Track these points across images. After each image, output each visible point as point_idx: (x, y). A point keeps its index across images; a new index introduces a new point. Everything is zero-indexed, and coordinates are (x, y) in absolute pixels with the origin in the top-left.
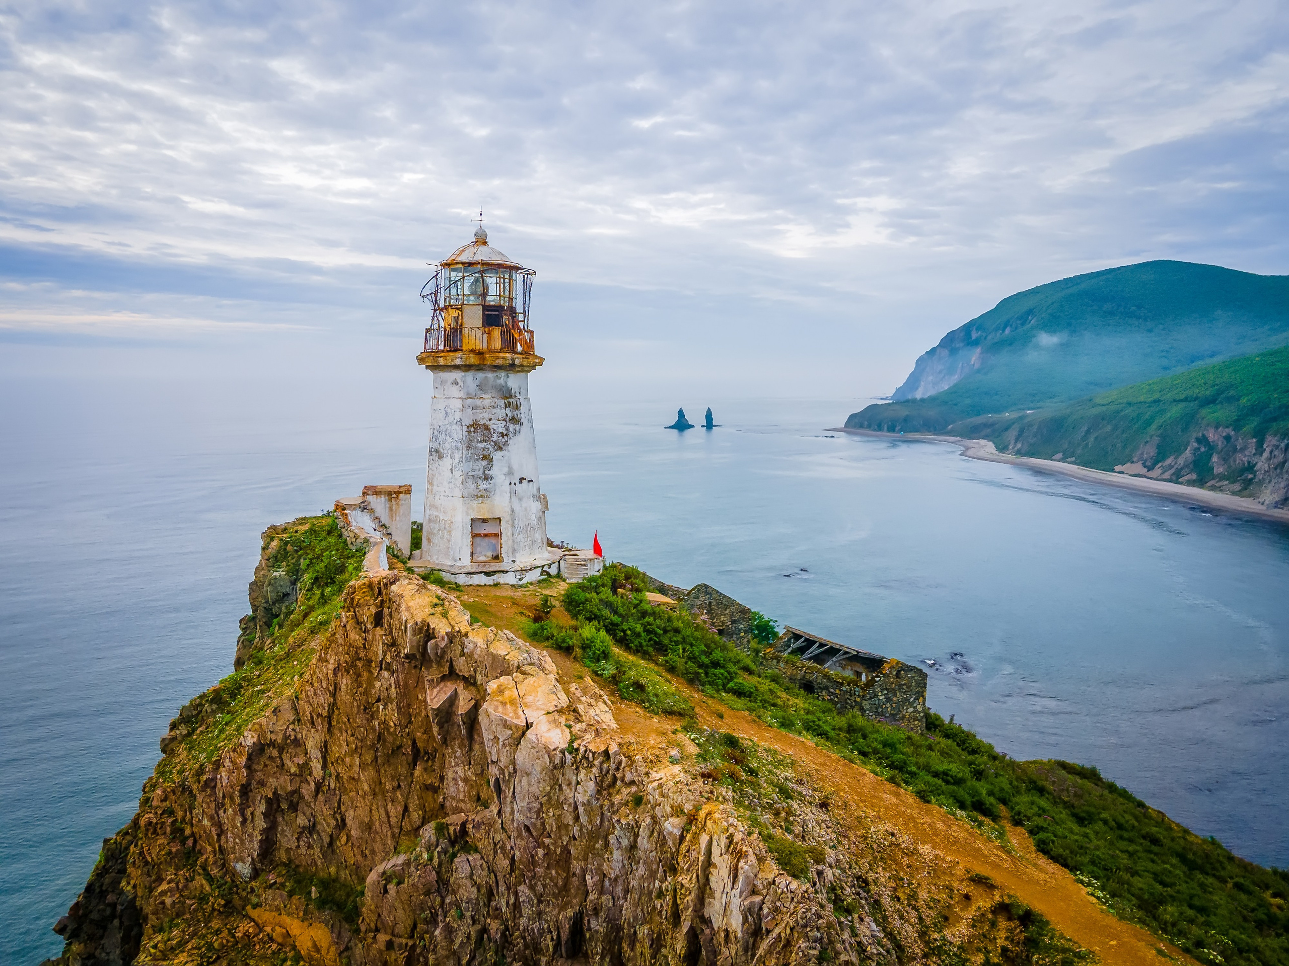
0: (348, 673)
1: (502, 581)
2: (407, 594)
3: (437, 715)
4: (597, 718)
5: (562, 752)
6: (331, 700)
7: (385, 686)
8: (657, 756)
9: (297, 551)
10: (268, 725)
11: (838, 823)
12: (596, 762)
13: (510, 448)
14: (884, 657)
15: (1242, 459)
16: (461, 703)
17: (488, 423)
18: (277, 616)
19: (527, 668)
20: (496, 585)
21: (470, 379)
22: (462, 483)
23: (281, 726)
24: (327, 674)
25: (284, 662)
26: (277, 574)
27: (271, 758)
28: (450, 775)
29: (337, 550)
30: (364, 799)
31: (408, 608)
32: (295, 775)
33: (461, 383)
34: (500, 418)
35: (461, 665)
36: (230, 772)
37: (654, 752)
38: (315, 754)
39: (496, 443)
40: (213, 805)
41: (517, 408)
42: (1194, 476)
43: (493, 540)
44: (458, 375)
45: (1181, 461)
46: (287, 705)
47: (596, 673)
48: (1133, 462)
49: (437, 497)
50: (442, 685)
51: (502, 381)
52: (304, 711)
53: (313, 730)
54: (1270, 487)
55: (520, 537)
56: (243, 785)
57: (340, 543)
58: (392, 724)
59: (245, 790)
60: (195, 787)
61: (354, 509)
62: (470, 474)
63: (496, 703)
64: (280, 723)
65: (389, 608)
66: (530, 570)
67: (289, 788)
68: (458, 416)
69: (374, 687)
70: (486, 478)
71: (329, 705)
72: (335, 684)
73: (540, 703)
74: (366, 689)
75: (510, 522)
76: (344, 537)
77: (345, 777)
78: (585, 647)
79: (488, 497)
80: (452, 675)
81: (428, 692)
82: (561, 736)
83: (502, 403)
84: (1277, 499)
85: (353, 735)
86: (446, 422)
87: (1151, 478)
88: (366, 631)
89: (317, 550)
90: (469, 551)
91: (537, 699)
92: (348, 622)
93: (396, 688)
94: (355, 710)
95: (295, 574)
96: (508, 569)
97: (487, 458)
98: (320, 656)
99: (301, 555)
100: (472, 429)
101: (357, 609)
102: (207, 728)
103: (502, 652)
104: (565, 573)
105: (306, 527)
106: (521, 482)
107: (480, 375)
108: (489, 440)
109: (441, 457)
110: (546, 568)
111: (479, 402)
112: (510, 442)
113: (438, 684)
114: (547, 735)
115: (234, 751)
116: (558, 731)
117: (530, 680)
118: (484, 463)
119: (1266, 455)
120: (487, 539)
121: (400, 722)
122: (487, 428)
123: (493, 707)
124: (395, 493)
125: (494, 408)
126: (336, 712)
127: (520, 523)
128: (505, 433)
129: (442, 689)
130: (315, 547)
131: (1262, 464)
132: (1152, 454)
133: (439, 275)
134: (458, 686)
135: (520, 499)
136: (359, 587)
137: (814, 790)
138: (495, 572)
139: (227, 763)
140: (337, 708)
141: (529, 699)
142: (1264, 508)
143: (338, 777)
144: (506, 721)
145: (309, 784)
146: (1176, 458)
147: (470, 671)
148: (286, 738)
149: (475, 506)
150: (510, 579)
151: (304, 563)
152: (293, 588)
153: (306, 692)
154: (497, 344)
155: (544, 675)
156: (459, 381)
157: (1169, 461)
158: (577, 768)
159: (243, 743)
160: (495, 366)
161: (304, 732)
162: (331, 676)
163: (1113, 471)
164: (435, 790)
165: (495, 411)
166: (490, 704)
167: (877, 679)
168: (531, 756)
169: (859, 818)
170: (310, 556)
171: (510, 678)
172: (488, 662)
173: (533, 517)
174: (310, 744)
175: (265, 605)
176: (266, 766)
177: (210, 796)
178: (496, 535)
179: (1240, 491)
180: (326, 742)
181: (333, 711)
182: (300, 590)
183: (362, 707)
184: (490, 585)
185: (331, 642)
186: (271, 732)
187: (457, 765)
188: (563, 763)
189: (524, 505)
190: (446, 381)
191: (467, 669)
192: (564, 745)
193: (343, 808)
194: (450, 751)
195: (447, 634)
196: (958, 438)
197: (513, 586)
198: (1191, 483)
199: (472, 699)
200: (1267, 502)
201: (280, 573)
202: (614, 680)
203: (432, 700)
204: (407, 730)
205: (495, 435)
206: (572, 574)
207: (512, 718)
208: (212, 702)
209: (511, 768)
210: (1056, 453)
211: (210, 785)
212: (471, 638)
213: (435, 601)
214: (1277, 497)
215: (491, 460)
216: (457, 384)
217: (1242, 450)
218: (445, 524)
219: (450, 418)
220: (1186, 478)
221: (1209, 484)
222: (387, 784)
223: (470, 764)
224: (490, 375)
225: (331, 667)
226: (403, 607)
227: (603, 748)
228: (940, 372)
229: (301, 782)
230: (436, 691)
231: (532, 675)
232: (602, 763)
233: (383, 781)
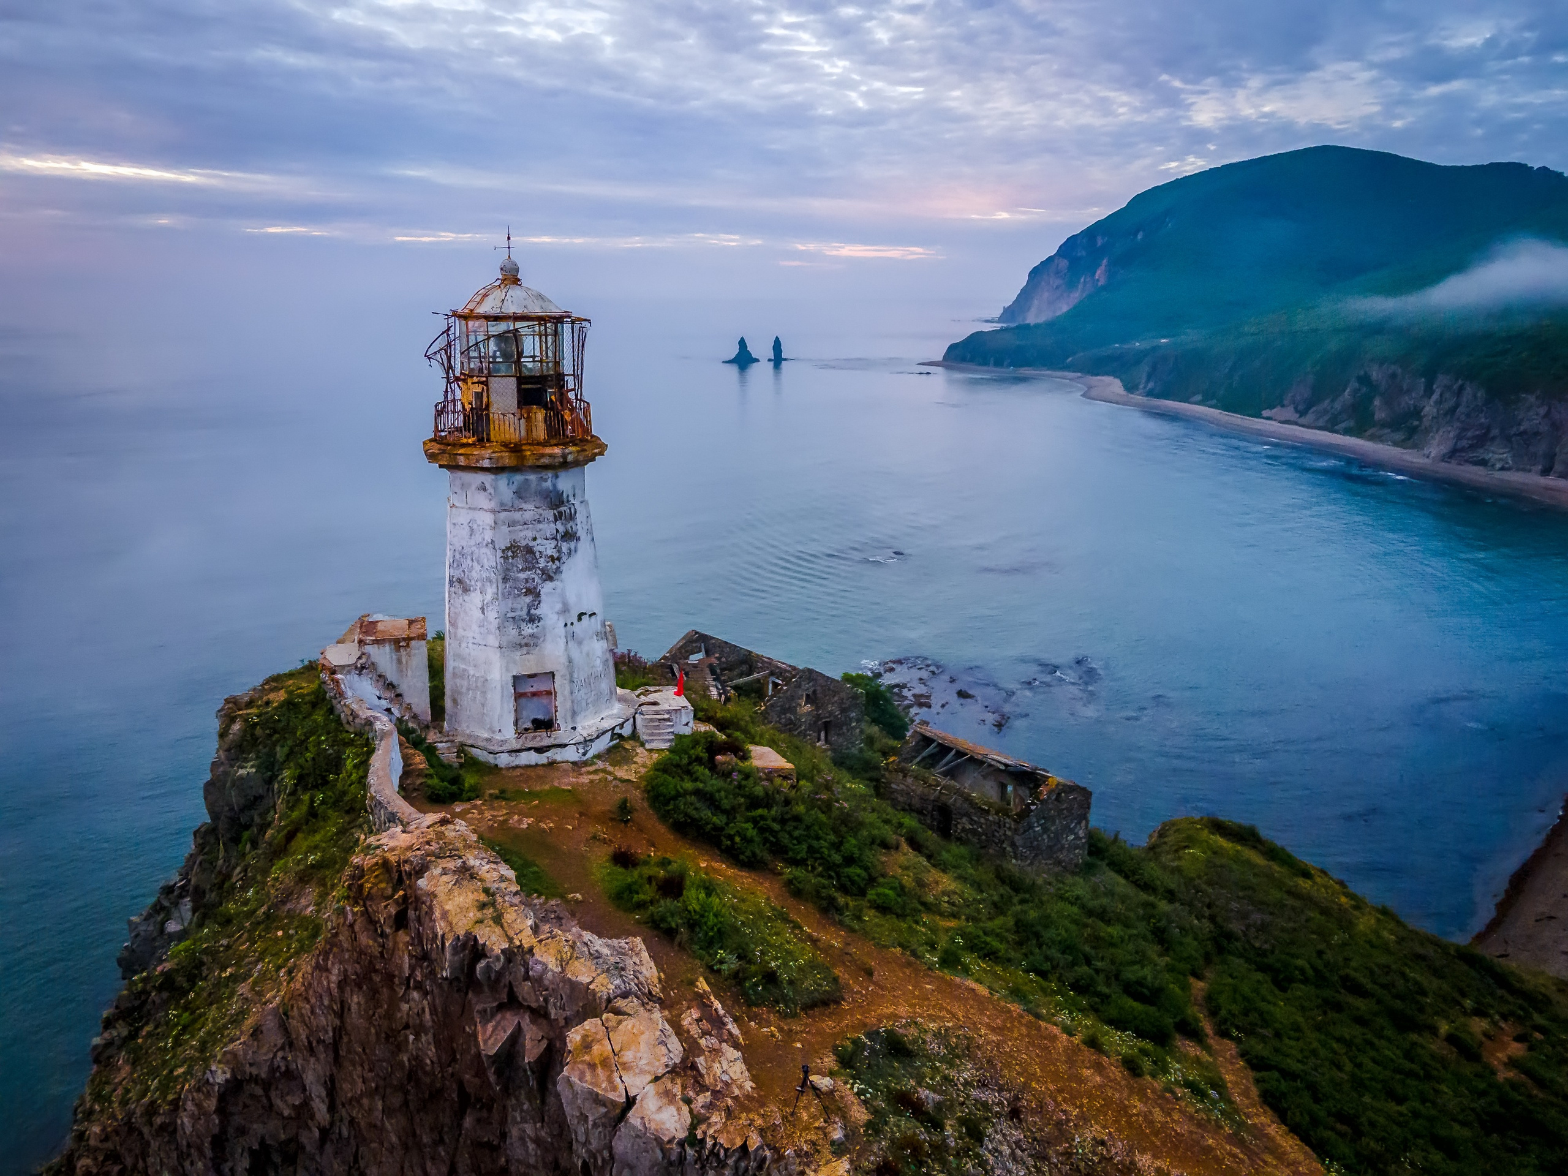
0: (360, 988)
1: (559, 758)
2: (441, 890)
3: (493, 1063)
4: (725, 1078)
5: (681, 1144)
6: (337, 1022)
7: (416, 1011)
8: (814, 1143)
9: (270, 735)
10: (245, 1054)
11: (1035, 1139)
12: (731, 1162)
13: (563, 576)
14: (1037, 769)
15: (1407, 401)
16: (528, 1044)
17: (531, 544)
18: (247, 827)
19: (620, 1003)
20: (552, 764)
21: (504, 486)
22: (499, 628)
23: (265, 1054)
24: (329, 988)
25: (262, 926)
26: (242, 772)
27: (252, 1096)
28: (515, 1132)
29: (328, 733)
30: (392, 1153)
31: (445, 914)
32: (290, 1118)
33: (490, 490)
34: (548, 536)
35: (525, 990)
36: (195, 1119)
37: (809, 1137)
38: (317, 1091)
39: (544, 571)
40: (174, 1155)
41: (572, 517)
42: (1351, 423)
43: (544, 700)
44: (487, 479)
45: (1338, 405)
46: (271, 1023)
47: (711, 968)
48: (1283, 406)
49: (464, 645)
50: (499, 1017)
51: (548, 484)
52: (298, 1035)
53: (312, 1060)
54: (1437, 437)
55: (581, 695)
56: (214, 1137)
57: (332, 721)
58: (428, 1062)
59: (219, 1142)
60: (146, 1130)
61: (349, 672)
62: (510, 615)
63: (580, 1066)
64: (264, 1050)
65: (416, 910)
66: (598, 737)
67: (283, 1137)
68: (488, 536)
69: (399, 1010)
70: (532, 619)
71: (334, 1030)
72: (342, 1002)
73: (643, 1062)
74: (387, 1011)
75: (568, 677)
76: (337, 712)
77: (362, 1124)
78: (693, 925)
79: (535, 645)
80: (512, 1003)
81: (479, 1027)
82: (676, 1118)
83: (550, 514)
84: (1445, 451)
85: (371, 1070)
86: (472, 543)
87: (1303, 426)
88: (383, 935)
89: (298, 733)
90: (512, 719)
91: (639, 1055)
92: (355, 921)
93: (431, 1014)
94: (373, 1038)
95: (270, 770)
96: (566, 741)
97: (534, 593)
98: (317, 963)
99: (278, 741)
100: (510, 554)
101: (368, 903)
102: (156, 1027)
103: (585, 979)
104: (643, 733)
105: (281, 696)
106: (580, 619)
107: (519, 478)
108: (534, 567)
109: (466, 590)
110: (617, 730)
111: (517, 516)
112: (564, 568)
113: (493, 1016)
114: (658, 1117)
115: (199, 1090)
116: (672, 1110)
117: (628, 1024)
118: (528, 599)
119: (1435, 397)
120: (535, 699)
121: (439, 1058)
122: (530, 550)
123: (577, 1073)
124: (404, 639)
125: (539, 522)
126: (345, 1039)
127: (580, 676)
128: (556, 555)
129: (498, 1023)
130: (295, 729)
131: (1429, 408)
132: (1306, 396)
133: (452, 329)
134: (523, 1018)
135: (580, 643)
136: (369, 869)
137: (1000, 1090)
138: (548, 748)
139: (190, 1105)
140: (347, 1034)
141: (628, 1056)
142: (1426, 461)
143: (352, 1122)
144: (597, 1094)
145: (310, 1129)
146: (1333, 401)
147: (538, 1000)
148: (273, 1070)
149: (517, 658)
150: (571, 754)
151: (280, 752)
152: (268, 789)
153: (299, 1009)
154: (541, 433)
155: (647, 1014)
156: (488, 486)
157: (1326, 403)
158: (703, 1167)
159: (211, 1080)
160: (539, 467)
161: (300, 1062)
162: (335, 992)
163: (1259, 416)
164: (494, 1149)
165: (541, 526)
166: (573, 1069)
167: (1033, 807)
168: (636, 1147)
169: (1059, 1124)
170: (290, 743)
171: (597, 1021)
172: (565, 991)
173: (598, 662)
174: (309, 1078)
175: (228, 814)
176: (245, 1106)
177: (169, 1142)
178: (549, 693)
179: (1403, 441)
180: (332, 1078)
181: (341, 1037)
182: (279, 792)
183: (383, 1035)
184: (543, 765)
185: (332, 945)
186: (251, 1065)
187: (524, 1120)
188: (682, 1158)
189: (585, 648)
190: (469, 485)
191: (534, 998)
192: (682, 1135)
193: (362, 1164)
194: (514, 1101)
195: (503, 951)
196: (1079, 374)
197: (574, 763)
198: (1347, 432)
199: (543, 1037)
200: (1432, 455)
201: (247, 770)
202: (738, 978)
203: (485, 1042)
204: (450, 1070)
205: (542, 560)
206: (652, 734)
207: (605, 1090)
208: (160, 989)
209: (606, 1154)
210: (1194, 394)
211: (169, 1130)
212: (537, 957)
213: (483, 897)
214: (1444, 449)
215: (538, 595)
216: (485, 490)
217: (1409, 391)
218: (476, 682)
219: (478, 538)
220: (1343, 425)
221: (1369, 433)
222: (424, 1137)
223: (543, 1121)
224: (533, 477)
225: (334, 978)
226: (437, 914)
227: (739, 1142)
228: (1057, 287)
229: (299, 1127)
230: (490, 1027)
231: (630, 1015)
232: (737, 1162)
233: (418, 1132)
